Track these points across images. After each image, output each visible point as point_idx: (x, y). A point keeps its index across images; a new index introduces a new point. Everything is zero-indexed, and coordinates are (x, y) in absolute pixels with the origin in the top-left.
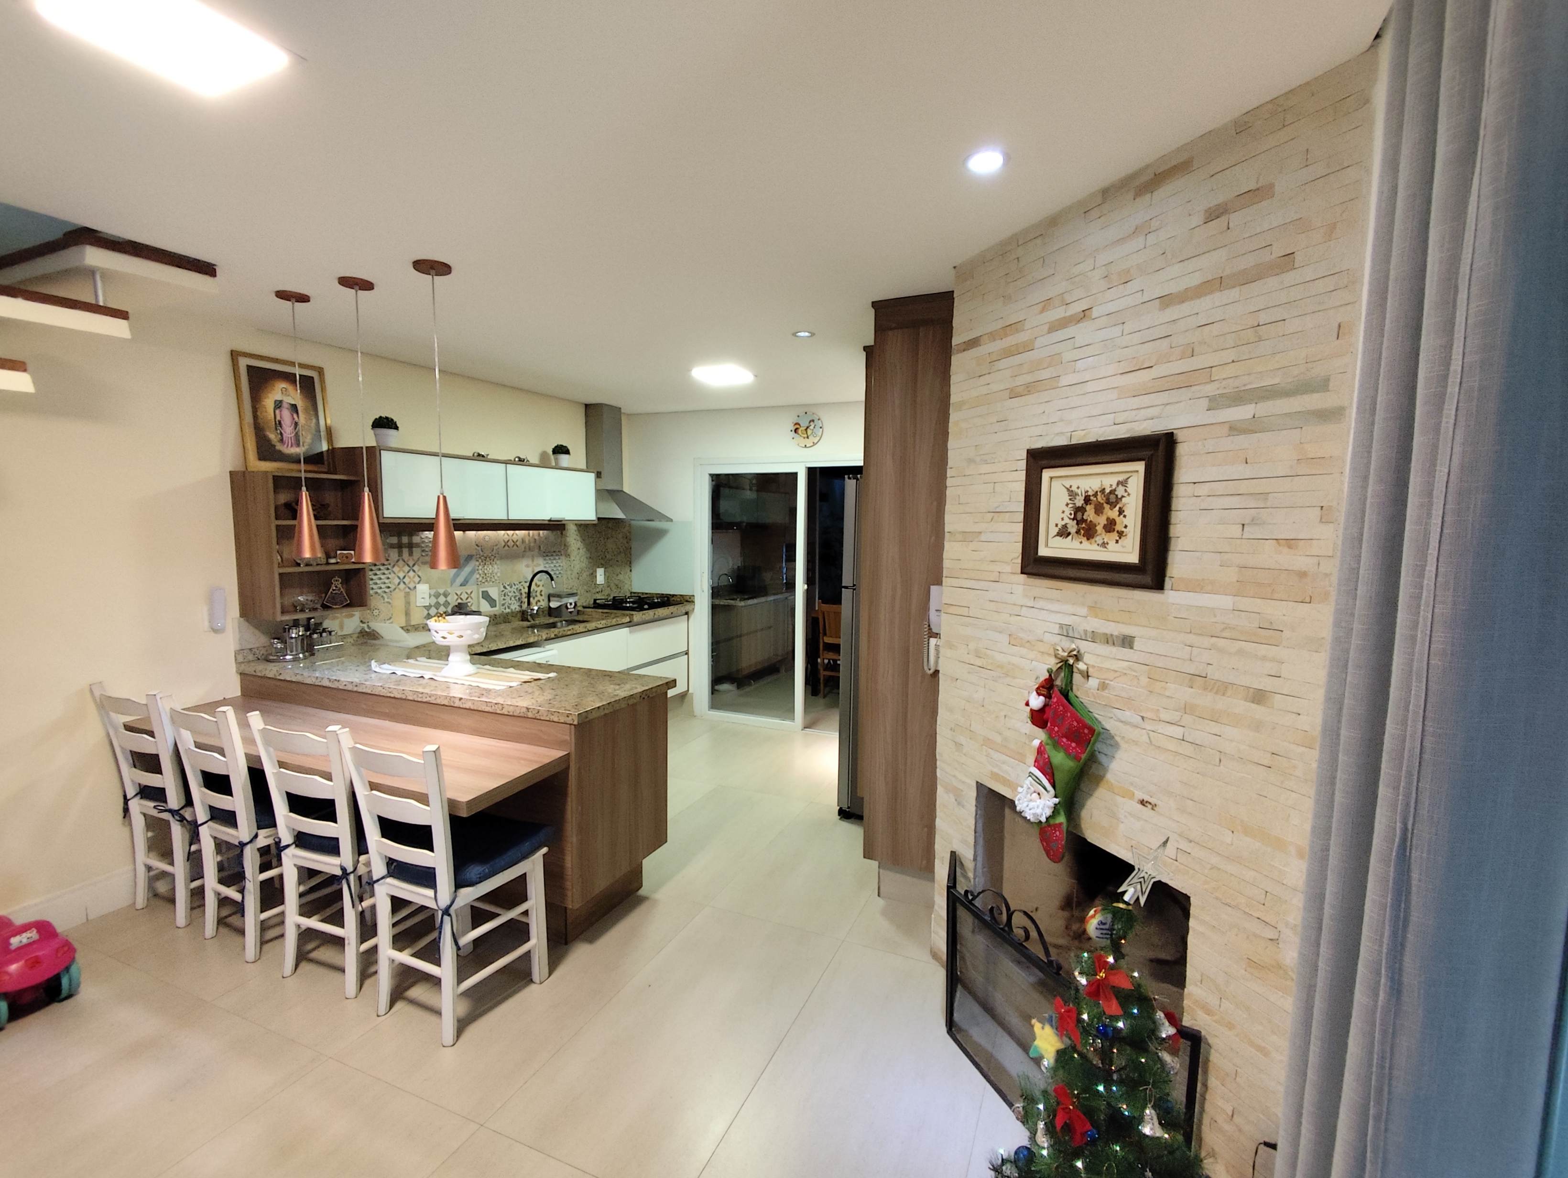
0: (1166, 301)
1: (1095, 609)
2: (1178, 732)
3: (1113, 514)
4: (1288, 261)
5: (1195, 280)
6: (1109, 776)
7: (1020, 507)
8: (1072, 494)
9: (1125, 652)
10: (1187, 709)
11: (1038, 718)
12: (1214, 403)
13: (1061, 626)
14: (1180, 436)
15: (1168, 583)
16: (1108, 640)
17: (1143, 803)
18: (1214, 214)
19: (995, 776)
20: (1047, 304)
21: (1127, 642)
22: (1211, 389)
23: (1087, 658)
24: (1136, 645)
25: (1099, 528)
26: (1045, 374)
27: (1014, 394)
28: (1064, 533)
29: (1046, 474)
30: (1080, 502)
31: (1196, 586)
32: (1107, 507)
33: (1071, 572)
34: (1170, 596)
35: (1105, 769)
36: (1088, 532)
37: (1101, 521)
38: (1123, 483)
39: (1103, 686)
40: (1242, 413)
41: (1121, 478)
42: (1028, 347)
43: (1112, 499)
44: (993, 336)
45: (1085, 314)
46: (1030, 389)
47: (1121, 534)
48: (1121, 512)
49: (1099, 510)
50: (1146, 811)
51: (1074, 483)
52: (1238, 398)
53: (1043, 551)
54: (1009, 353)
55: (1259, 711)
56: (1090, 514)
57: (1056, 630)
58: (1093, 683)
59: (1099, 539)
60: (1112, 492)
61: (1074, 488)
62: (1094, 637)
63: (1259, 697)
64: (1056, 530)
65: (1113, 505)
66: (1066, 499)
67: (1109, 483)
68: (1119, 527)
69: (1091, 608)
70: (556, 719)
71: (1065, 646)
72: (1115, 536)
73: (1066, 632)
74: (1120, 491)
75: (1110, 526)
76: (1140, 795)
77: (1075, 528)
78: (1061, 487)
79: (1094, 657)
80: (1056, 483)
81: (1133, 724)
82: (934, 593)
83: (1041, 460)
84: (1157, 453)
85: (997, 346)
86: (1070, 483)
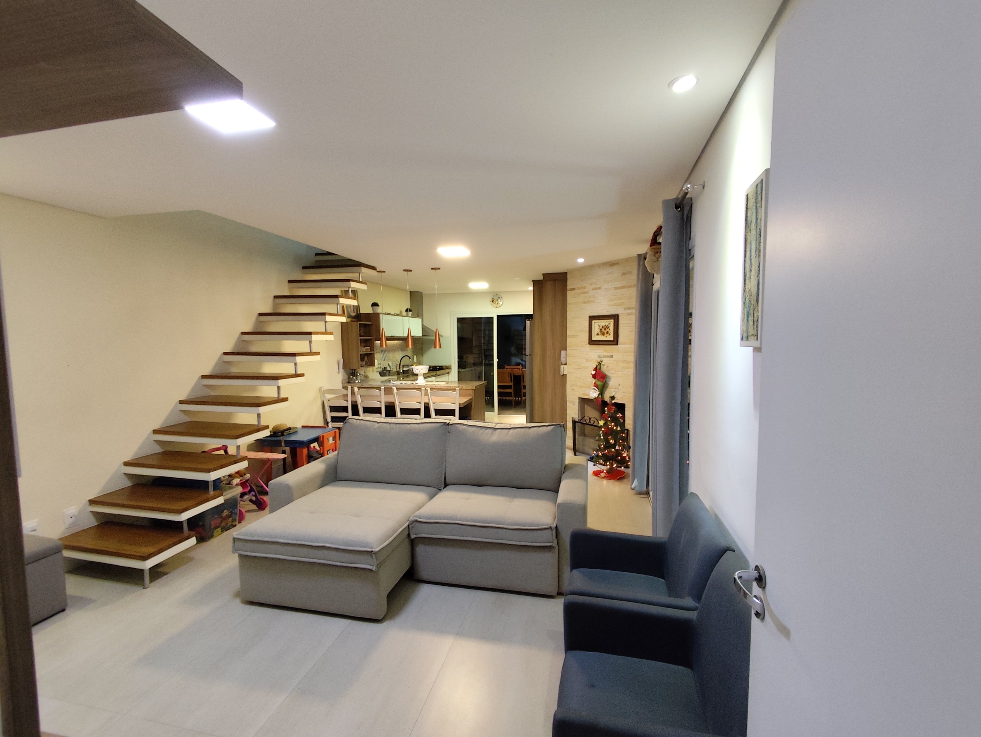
0: (616, 288)
1: (605, 351)
2: (621, 372)
3: (608, 330)
4: (634, 286)
5: (620, 285)
6: (610, 385)
7: (588, 329)
9: (612, 359)
11: (594, 376)
12: (625, 309)
13: (598, 355)
14: (619, 315)
15: (619, 343)
16: (608, 357)
17: (616, 389)
18: (623, 274)
19: (583, 394)
20: (591, 284)
21: (612, 356)
22: (624, 306)
23: (604, 361)
24: (614, 356)
25: (605, 333)
26: (592, 299)
27: (585, 303)
28: (598, 334)
29: (593, 322)
30: (601, 328)
31: (624, 344)
32: (607, 329)
33: (600, 343)
34: (619, 346)
35: (609, 384)
36: (603, 334)
37: (606, 332)
38: (610, 324)
39: (607, 367)
40: (629, 311)
41: (609, 323)
42: (587, 292)
43: (608, 327)
44: (579, 289)
45: (600, 288)
46: (588, 302)
47: (610, 334)
48: (609, 330)
49: (605, 329)
51: (599, 324)
52: (629, 309)
53: (593, 339)
54: (583, 293)
56: (603, 330)
57: (597, 356)
58: (605, 366)
59: (605, 336)
60: (608, 326)
61: (600, 325)
62: (605, 357)
64: (596, 334)
65: (608, 328)
66: (598, 327)
67: (607, 324)
68: (609, 333)
69: (604, 350)
70: (468, 388)
71: (599, 359)
72: (608, 335)
73: (599, 356)
74: (609, 325)
75: (607, 333)
77: (600, 333)
78: (597, 325)
79: (605, 361)
80: (595, 323)
81: (613, 373)
82: (563, 352)
83: (592, 318)
84: (615, 318)
85: (580, 291)
86: (598, 323)
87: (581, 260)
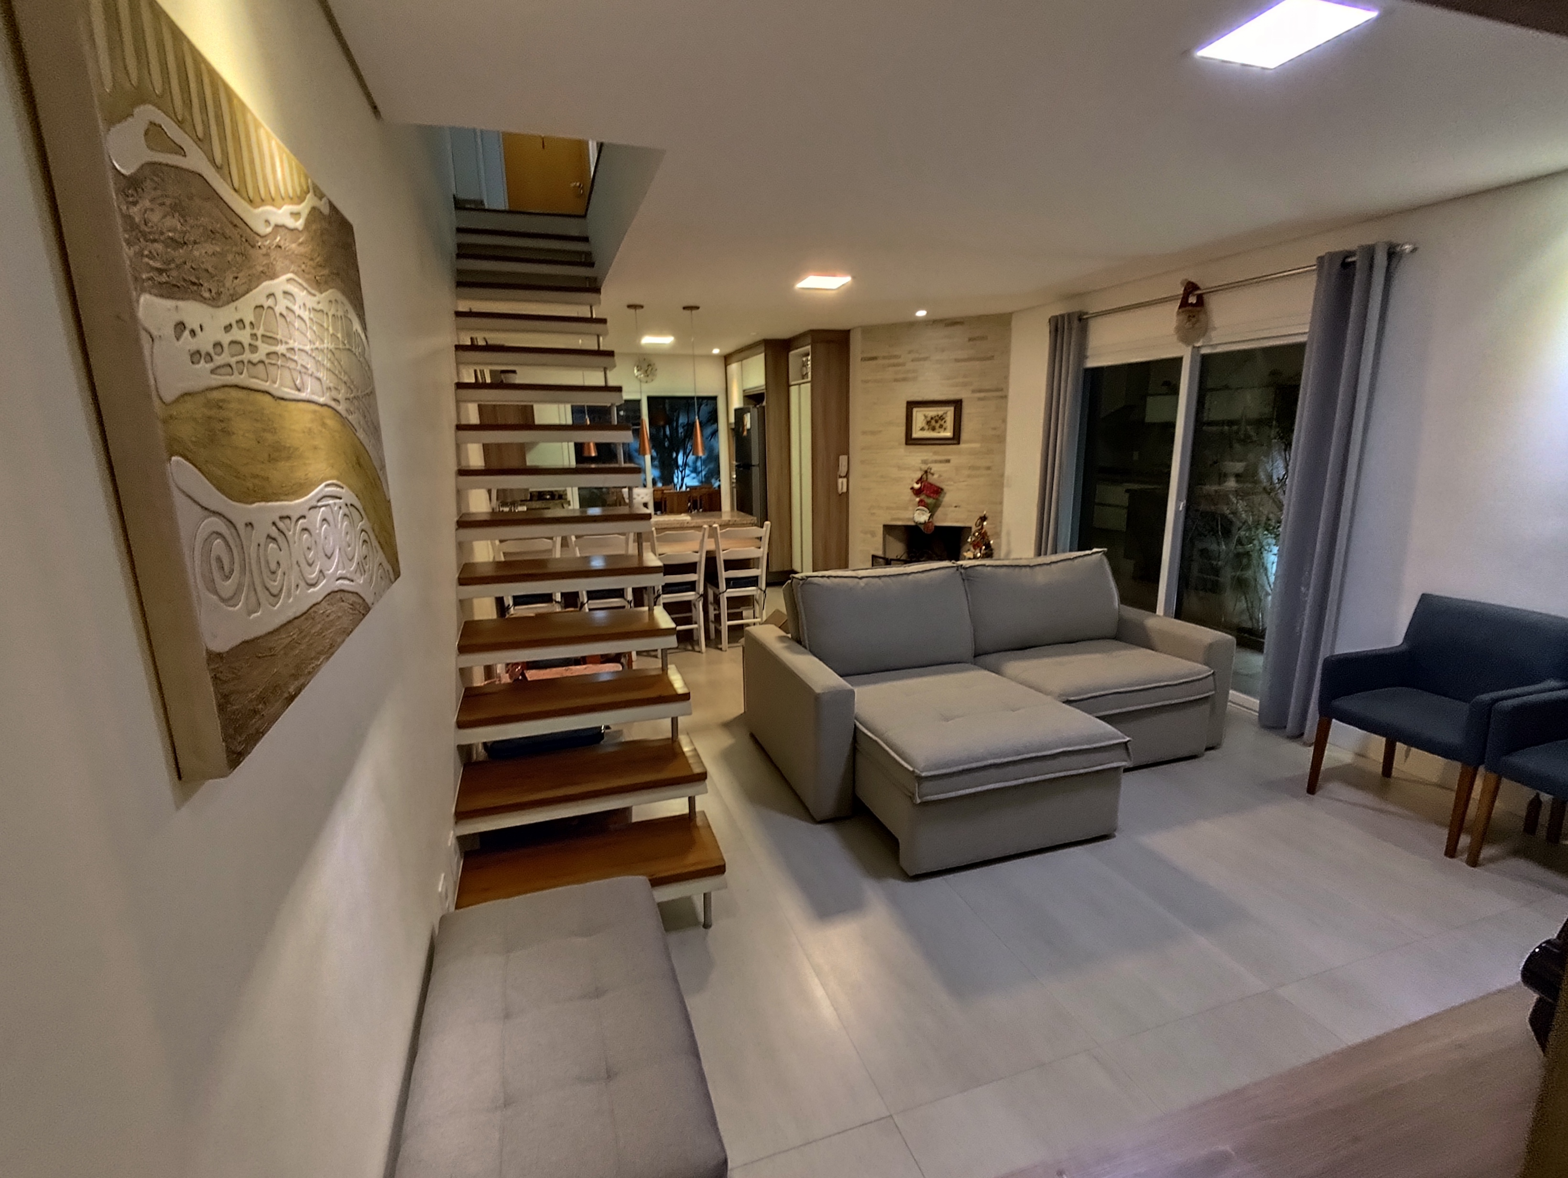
0: (957, 360)
1: (935, 453)
2: (966, 483)
3: (942, 422)
4: (991, 358)
5: (966, 357)
6: (943, 503)
7: (904, 421)
8: (926, 417)
9: (947, 464)
10: (969, 476)
11: (917, 492)
12: (974, 391)
13: (922, 460)
14: (963, 400)
15: (961, 442)
16: (941, 462)
17: (956, 507)
18: (970, 340)
19: (893, 519)
20: (910, 352)
21: (948, 461)
22: (972, 388)
23: (933, 469)
24: (951, 461)
25: (937, 427)
26: (910, 375)
27: (896, 380)
28: (922, 429)
29: (915, 410)
30: (929, 419)
31: (966, 442)
32: (939, 420)
33: (919, 442)
34: (962, 446)
35: (941, 502)
36: (934, 429)
37: (938, 425)
38: (946, 413)
39: (940, 476)
40: (982, 395)
42: (903, 364)
43: (941, 418)
44: (884, 358)
45: (925, 359)
46: (904, 380)
47: (945, 429)
48: (945, 422)
49: (937, 422)
50: (957, 508)
51: (927, 413)
52: (980, 391)
53: (915, 435)
54: (894, 365)
55: (989, 472)
56: (933, 423)
57: (920, 461)
58: (936, 476)
59: (937, 431)
60: (941, 416)
61: (927, 415)
62: (936, 462)
63: (989, 468)
64: (920, 429)
65: (941, 420)
66: (924, 418)
67: (940, 413)
68: (944, 426)
71: (925, 467)
72: (943, 429)
73: (925, 462)
74: (944, 416)
75: (941, 426)
76: (955, 505)
77: (927, 427)
78: (920, 416)
79: (935, 468)
80: (918, 413)
81: (951, 485)
82: (843, 459)
83: (912, 405)
84: (957, 404)
85: (887, 362)
86: (924, 413)
87: (921, 313)
